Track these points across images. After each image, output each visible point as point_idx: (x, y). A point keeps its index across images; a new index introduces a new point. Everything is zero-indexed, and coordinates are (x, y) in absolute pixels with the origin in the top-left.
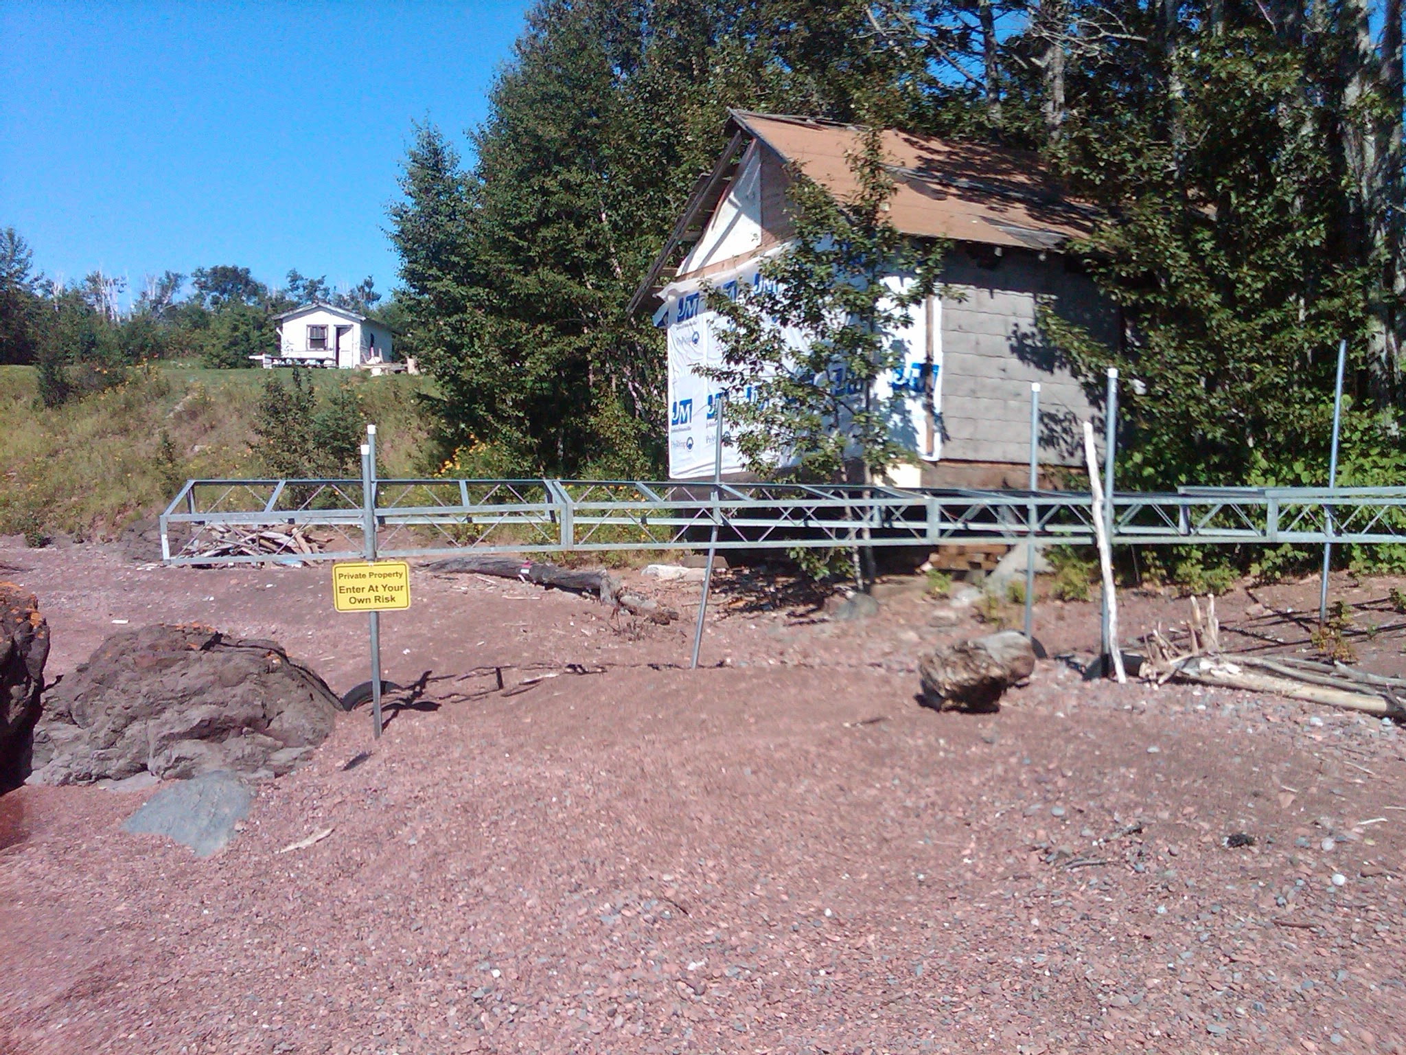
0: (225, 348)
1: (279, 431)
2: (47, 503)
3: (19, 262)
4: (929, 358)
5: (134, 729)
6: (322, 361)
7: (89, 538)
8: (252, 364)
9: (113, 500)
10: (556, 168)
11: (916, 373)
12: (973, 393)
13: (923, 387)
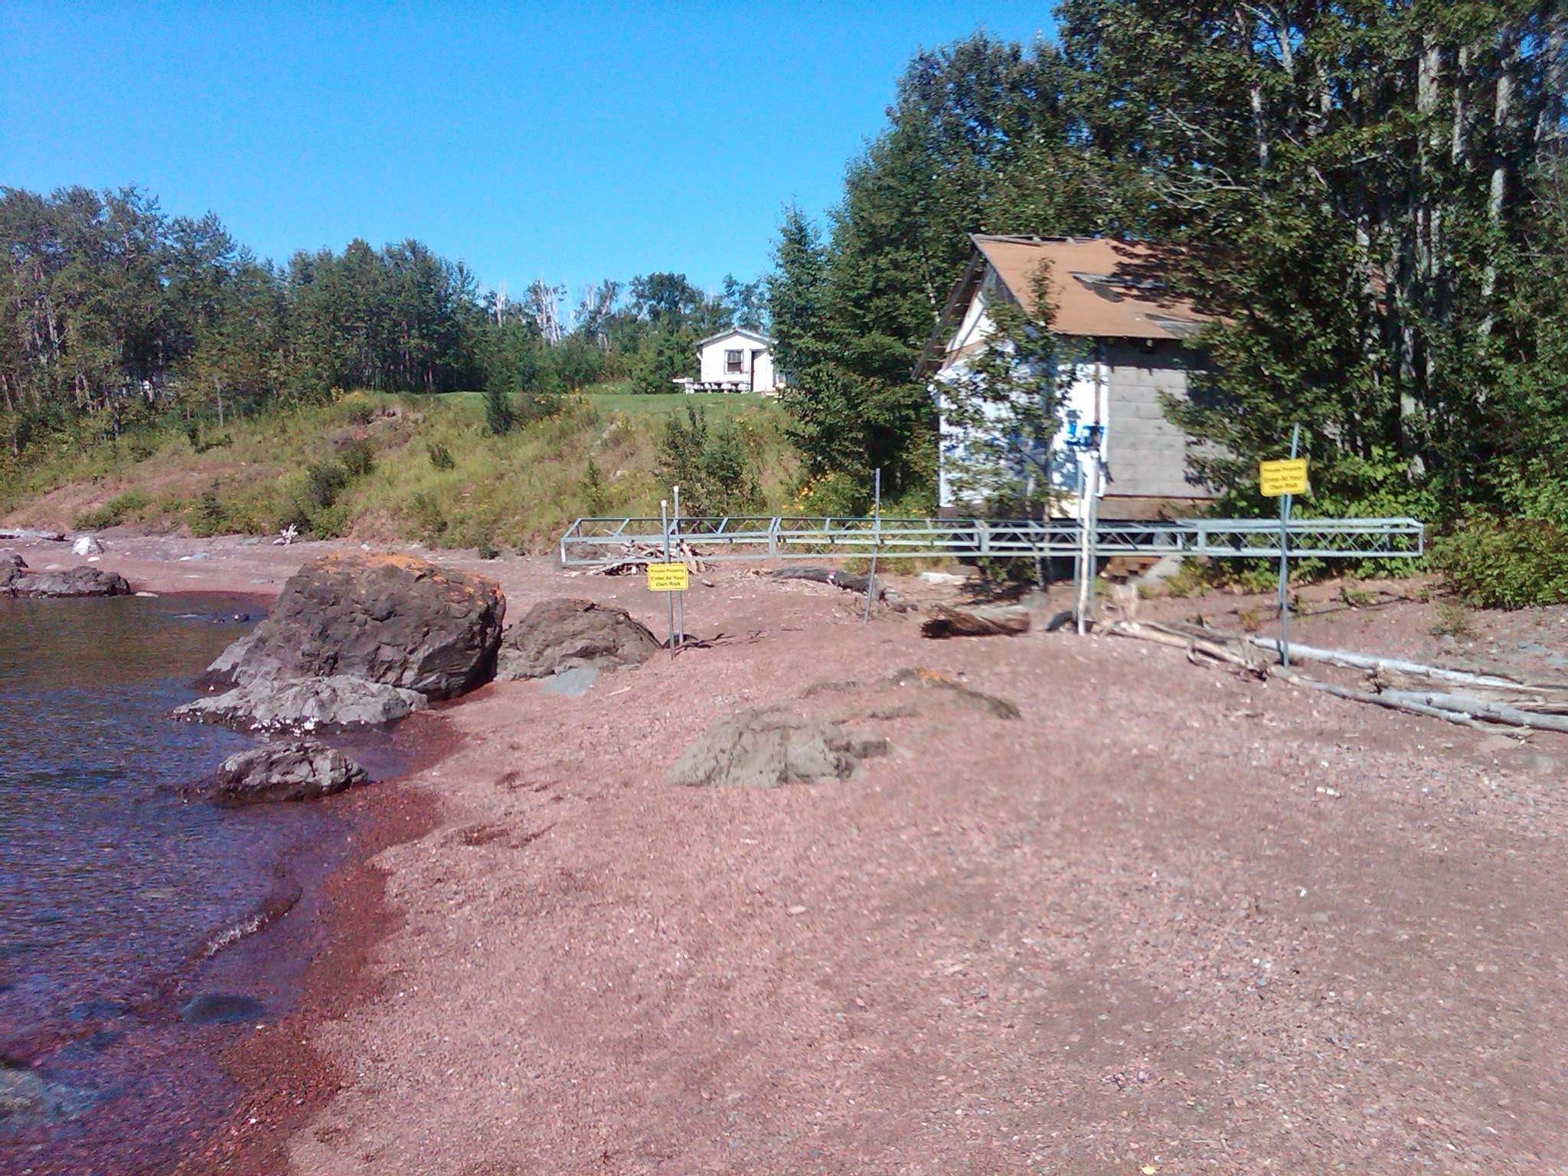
0: (652, 372)
1: (679, 462)
2: (495, 521)
3: (468, 293)
4: (1097, 422)
5: (548, 652)
6: (736, 385)
7: (529, 551)
8: (675, 389)
9: (549, 519)
10: (887, 249)
11: (1087, 433)
12: (1134, 446)
13: (1091, 444)
